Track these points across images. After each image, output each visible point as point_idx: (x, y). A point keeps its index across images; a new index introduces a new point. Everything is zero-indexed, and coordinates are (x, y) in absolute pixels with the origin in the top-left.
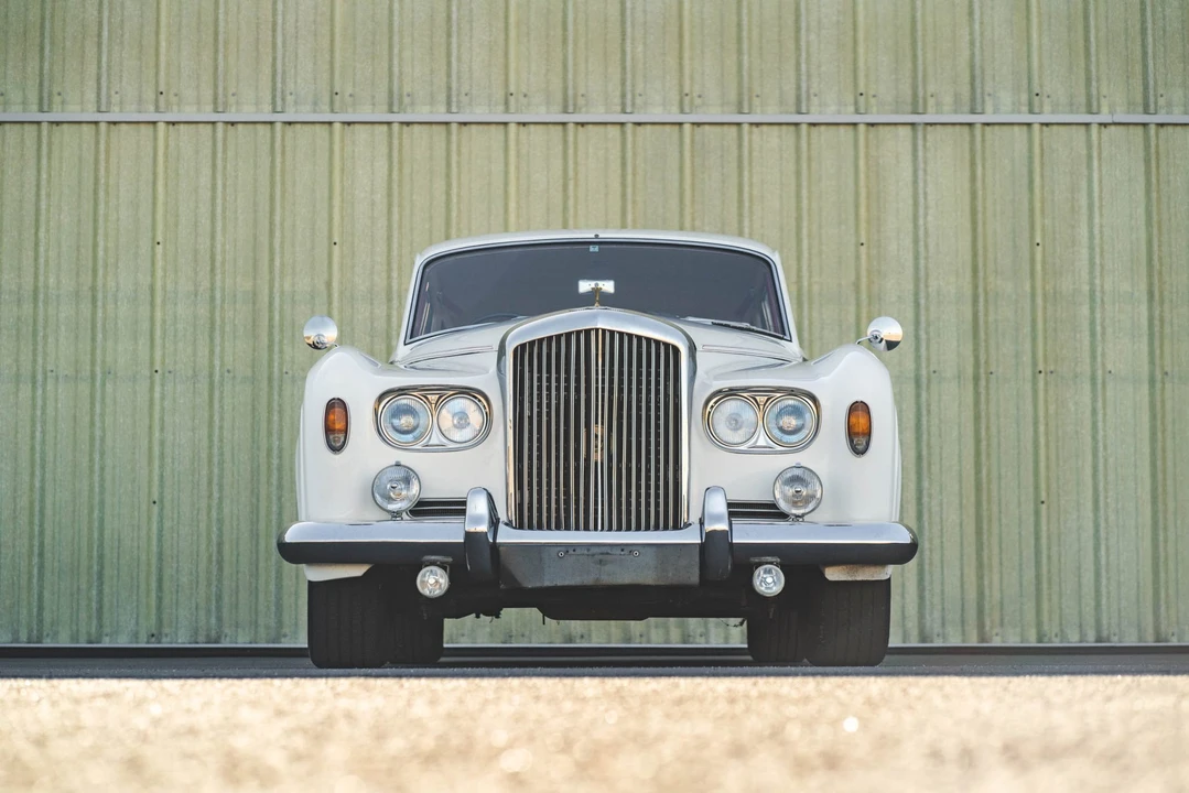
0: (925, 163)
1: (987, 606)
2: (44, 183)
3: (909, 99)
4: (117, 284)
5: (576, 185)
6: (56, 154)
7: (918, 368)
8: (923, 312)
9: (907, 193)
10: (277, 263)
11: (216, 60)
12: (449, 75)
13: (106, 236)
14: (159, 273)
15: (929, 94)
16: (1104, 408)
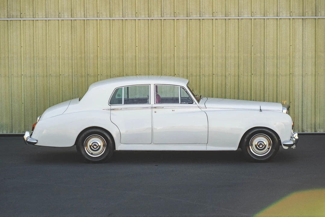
0: (305, 27)
1: (316, 125)
2: (111, 33)
3: (302, 13)
4: (128, 55)
5: (228, 33)
6: (114, 27)
7: (303, 73)
8: (304, 61)
9: (301, 34)
10: (163, 50)
11: (148, 5)
12: (200, 8)
13: (125, 45)
14: (137, 53)
15: (306, 11)
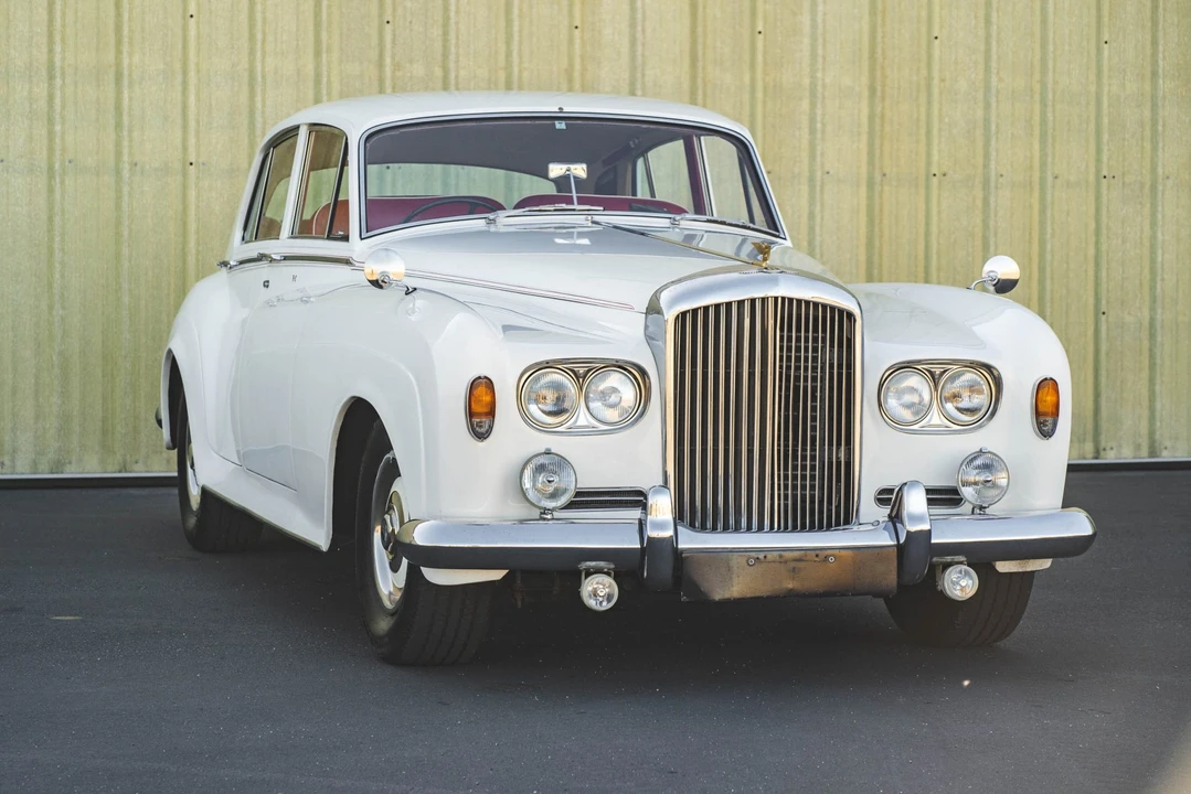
16: (822, 211)
